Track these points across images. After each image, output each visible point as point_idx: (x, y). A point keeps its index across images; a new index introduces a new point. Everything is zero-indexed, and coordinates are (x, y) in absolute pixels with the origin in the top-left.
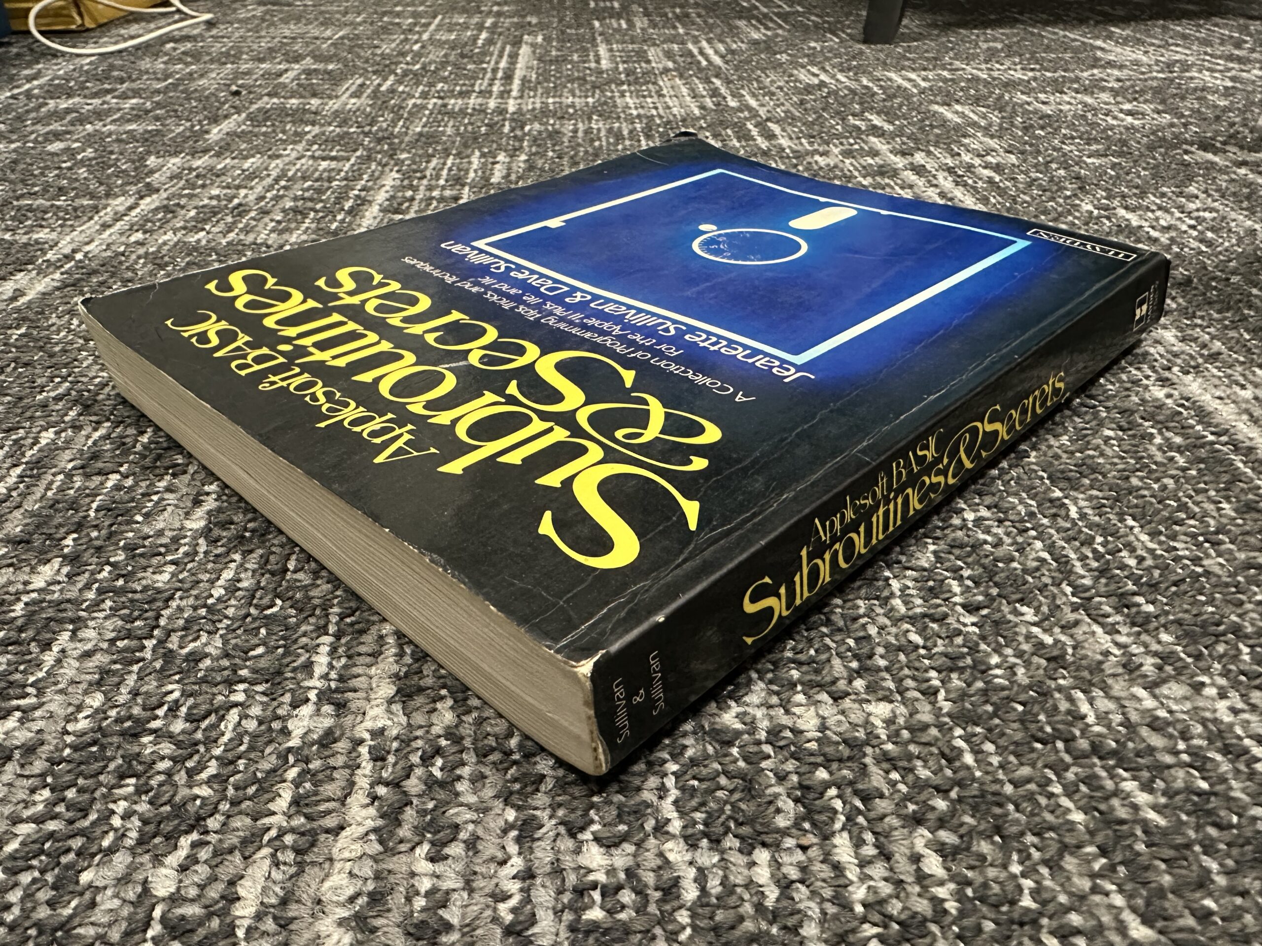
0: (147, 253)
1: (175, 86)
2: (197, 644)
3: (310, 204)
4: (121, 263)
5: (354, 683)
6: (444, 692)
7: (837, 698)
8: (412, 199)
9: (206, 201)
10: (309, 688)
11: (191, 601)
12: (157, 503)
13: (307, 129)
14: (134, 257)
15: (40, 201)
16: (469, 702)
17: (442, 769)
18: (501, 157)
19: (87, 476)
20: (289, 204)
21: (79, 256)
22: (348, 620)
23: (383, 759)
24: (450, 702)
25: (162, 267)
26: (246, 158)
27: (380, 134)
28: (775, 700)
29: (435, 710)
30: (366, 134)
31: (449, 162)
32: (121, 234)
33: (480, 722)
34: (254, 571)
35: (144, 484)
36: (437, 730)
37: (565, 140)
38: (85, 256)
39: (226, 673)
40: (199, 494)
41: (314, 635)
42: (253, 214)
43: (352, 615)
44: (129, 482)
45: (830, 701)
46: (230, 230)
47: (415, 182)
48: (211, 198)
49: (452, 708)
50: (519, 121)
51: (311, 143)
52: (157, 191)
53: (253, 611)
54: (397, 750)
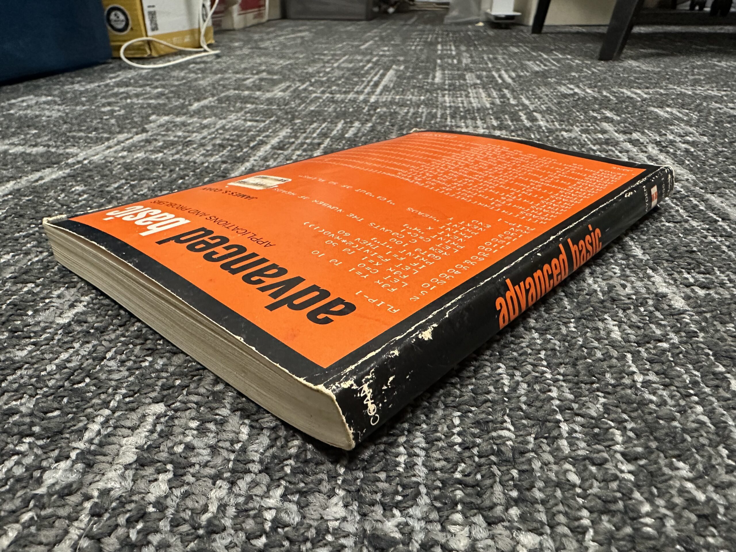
0: (125, 163)
1: (185, 83)
2: (18, 403)
3: (230, 142)
4: (107, 166)
5: (106, 449)
6: (169, 467)
7: (490, 523)
8: (293, 143)
9: (172, 138)
10: (74, 448)
11: (30, 372)
12: (47, 304)
13: (249, 106)
14: (116, 164)
15: (82, 134)
16: (185, 478)
17: (139, 532)
18: (357, 124)
19: (15, 283)
20: (218, 141)
21: (86, 162)
22: (127, 400)
23: (100, 515)
24: (170, 475)
25: (128, 170)
26: (206, 118)
27: (289, 110)
28: (434, 515)
29: (156, 480)
30: (280, 110)
31: (324, 125)
32: (115, 152)
33: (186, 495)
34: (83, 356)
35: (45, 292)
36: (151, 498)
37: (399, 117)
38: (89, 162)
39: (25, 427)
40: (76, 301)
41: (99, 407)
42: (195, 146)
43: (132, 396)
44: (38, 289)
45: (484, 525)
46: (177, 153)
47: (299, 135)
48: (175, 137)
49: (169, 481)
50: (375, 106)
51: (246, 113)
52: (147, 132)
53: (66, 384)
54: (114, 509)
